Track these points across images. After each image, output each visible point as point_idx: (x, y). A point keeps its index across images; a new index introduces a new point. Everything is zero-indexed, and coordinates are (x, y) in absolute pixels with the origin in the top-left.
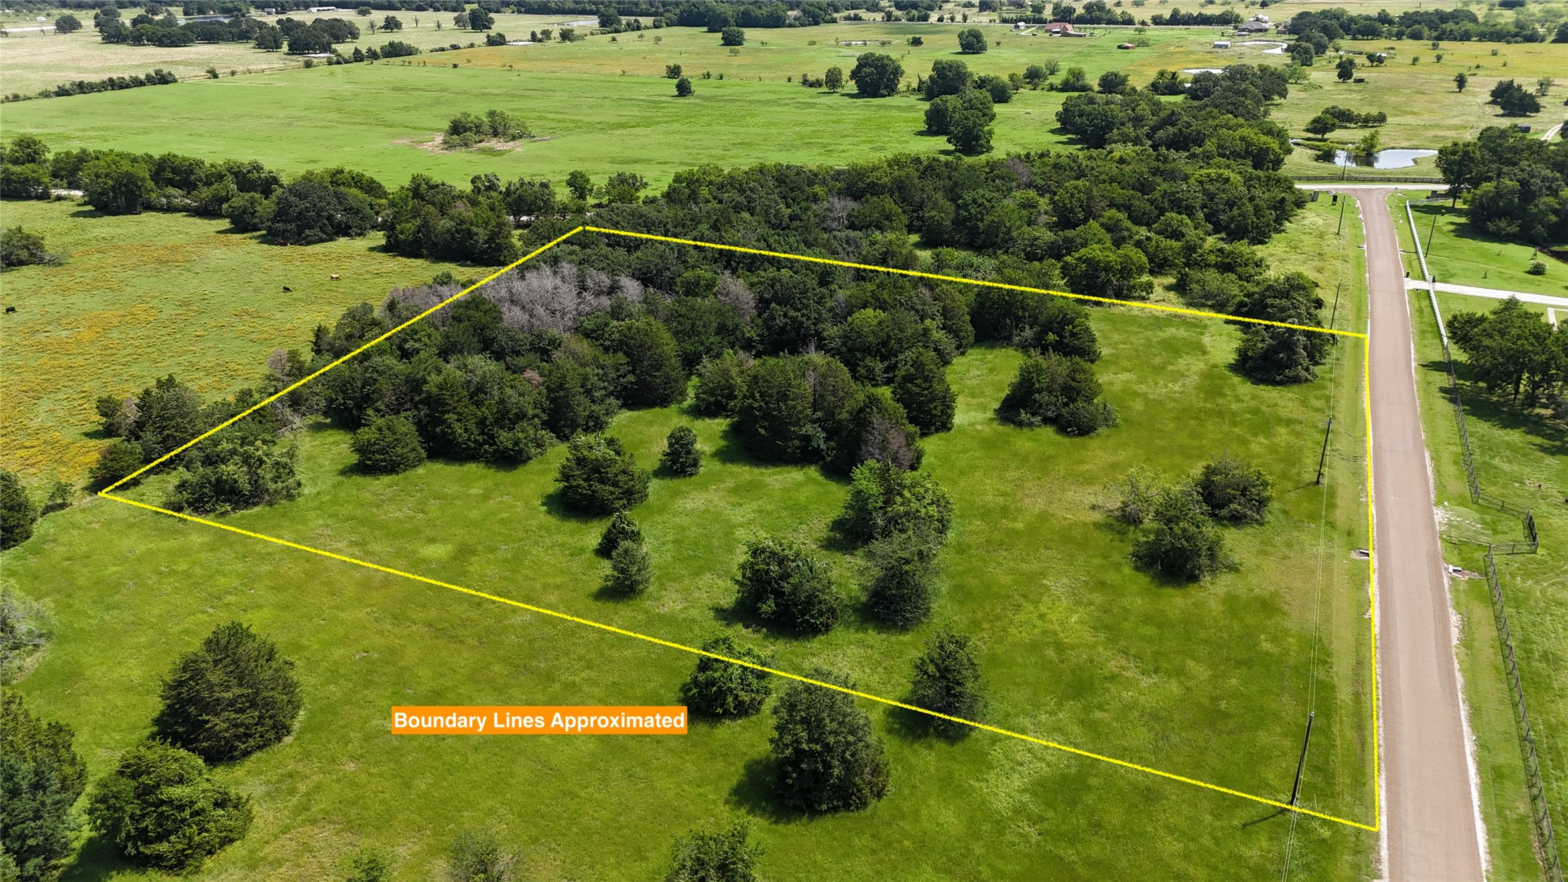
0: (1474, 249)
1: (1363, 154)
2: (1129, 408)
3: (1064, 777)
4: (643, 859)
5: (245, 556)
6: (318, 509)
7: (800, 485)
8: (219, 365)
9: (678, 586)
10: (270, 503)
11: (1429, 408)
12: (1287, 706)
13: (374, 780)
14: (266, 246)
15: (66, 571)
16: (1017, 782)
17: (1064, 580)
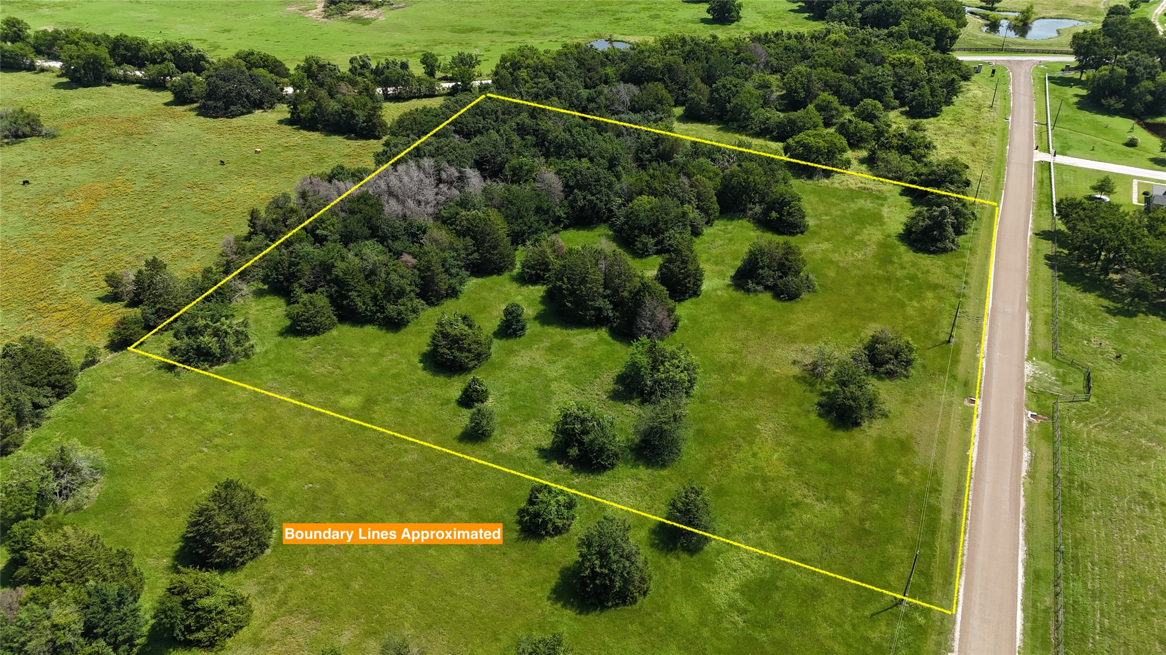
0: (1088, 122)
1: (1020, 24)
2: (825, 275)
3: (762, 580)
4: (498, 640)
5: (222, 406)
6: (267, 365)
7: (595, 344)
8: (183, 235)
9: (513, 429)
10: (234, 361)
11: (1034, 272)
12: (909, 527)
13: (327, 582)
14: (202, 118)
15: (106, 418)
16: (732, 584)
17: (771, 425)
